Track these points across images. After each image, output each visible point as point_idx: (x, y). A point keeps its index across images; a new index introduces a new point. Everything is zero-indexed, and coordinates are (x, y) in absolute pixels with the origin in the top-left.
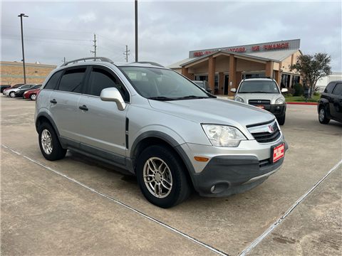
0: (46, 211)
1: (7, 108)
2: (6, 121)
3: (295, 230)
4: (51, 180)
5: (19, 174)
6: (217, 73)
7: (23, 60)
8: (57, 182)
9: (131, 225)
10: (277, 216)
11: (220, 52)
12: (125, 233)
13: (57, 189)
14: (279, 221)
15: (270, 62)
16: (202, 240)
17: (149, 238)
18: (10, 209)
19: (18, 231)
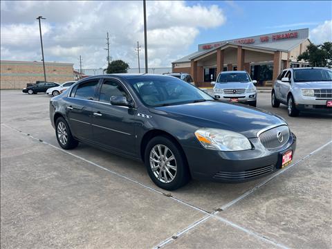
0: (70, 184)
2: (31, 116)
3: (265, 196)
4: (72, 163)
5: (46, 158)
6: (225, 65)
7: (43, 60)
8: (77, 163)
9: (135, 193)
10: (253, 186)
11: (228, 44)
13: (77, 169)
14: (254, 189)
15: (278, 52)
17: (148, 201)
18: (41, 183)
19: (50, 197)
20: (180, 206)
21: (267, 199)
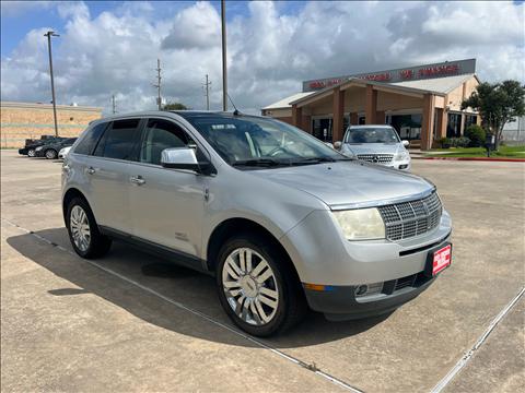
0: (117, 339)
1: (34, 176)
2: (35, 196)
3: (494, 367)
6: (347, 114)
7: (54, 102)
10: (466, 345)
11: (351, 81)
12: (238, 374)
14: (470, 353)
15: (428, 96)
16: (357, 385)
17: (276, 382)
19: (81, 371)
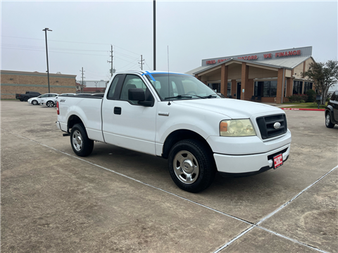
0: (110, 195)
3: (299, 209)
4: (104, 174)
5: (76, 169)
6: (229, 80)
7: (48, 71)
10: (286, 200)
11: (232, 60)
12: (172, 209)
13: (111, 180)
14: (287, 203)
15: (282, 69)
16: (230, 214)
17: (190, 212)
20: (222, 216)
21: (303, 212)
